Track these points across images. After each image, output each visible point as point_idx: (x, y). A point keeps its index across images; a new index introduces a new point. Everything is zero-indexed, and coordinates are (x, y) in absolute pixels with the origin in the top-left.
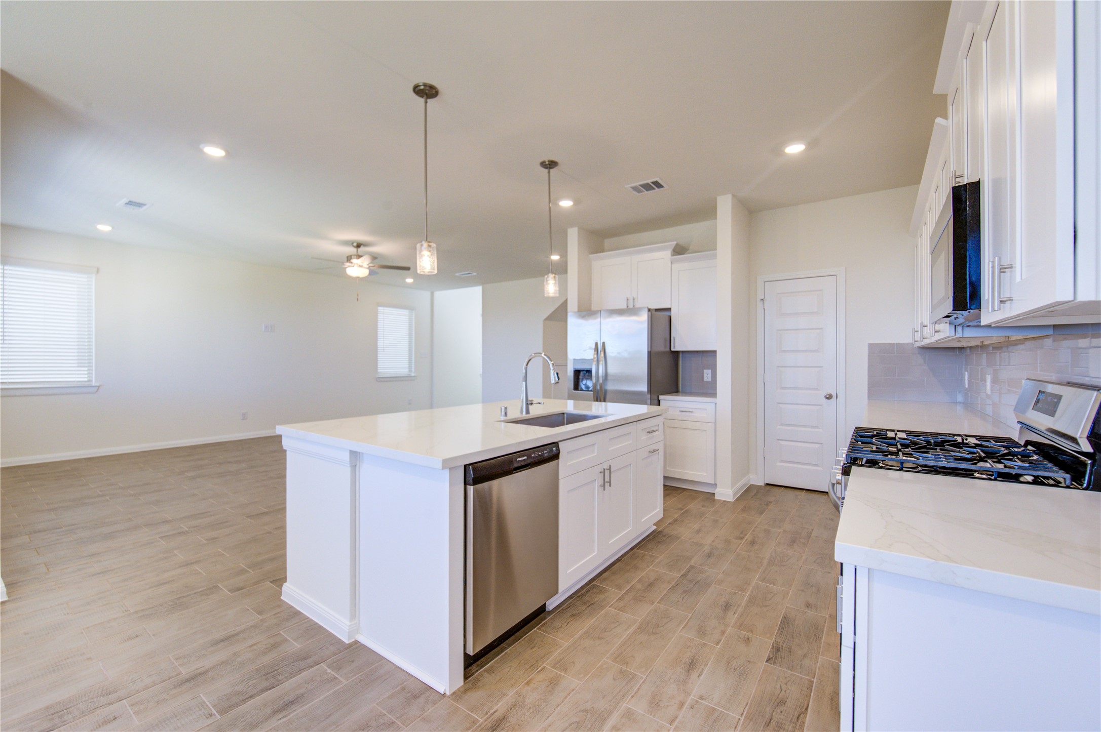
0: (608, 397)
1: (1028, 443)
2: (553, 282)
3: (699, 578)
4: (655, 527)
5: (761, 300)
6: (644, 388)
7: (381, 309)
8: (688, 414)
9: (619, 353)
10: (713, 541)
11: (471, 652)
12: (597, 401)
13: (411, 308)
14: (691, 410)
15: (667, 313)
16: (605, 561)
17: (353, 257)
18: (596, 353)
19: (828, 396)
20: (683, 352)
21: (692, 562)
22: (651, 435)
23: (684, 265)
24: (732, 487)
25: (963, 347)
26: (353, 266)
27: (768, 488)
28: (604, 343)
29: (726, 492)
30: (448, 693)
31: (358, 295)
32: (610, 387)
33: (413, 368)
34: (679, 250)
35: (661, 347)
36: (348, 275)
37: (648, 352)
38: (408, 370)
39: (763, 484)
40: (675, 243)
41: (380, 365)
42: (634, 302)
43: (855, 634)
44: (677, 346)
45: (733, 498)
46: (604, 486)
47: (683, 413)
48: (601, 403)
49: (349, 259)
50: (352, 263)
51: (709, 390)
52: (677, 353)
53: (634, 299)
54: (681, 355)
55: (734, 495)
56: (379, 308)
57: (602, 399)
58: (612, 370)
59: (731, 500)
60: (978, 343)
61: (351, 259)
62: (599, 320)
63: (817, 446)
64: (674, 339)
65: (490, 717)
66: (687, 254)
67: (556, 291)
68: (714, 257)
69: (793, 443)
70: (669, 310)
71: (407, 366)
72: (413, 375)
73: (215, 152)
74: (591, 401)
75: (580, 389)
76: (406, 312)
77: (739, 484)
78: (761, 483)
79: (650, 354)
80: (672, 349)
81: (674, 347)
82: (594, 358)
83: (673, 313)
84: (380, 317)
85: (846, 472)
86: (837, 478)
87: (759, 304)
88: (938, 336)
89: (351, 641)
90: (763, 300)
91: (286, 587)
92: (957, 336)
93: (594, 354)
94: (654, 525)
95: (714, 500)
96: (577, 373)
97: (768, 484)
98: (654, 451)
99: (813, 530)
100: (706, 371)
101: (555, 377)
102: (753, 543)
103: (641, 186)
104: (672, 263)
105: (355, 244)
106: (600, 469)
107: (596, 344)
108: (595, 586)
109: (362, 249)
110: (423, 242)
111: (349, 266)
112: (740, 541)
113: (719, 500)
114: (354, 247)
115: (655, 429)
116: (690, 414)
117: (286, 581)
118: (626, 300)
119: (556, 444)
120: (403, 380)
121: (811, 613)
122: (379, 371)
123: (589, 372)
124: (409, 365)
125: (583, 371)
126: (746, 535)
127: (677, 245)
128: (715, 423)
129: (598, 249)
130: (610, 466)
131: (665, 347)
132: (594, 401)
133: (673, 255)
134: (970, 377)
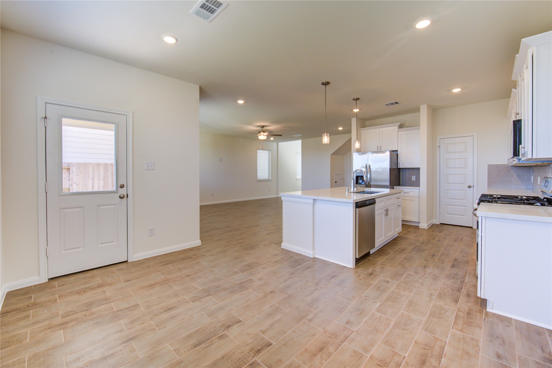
0: (371, 187)
1: (544, 198)
2: (358, 143)
3: (421, 249)
4: (398, 235)
5: (438, 146)
6: (388, 184)
7: (258, 151)
8: (407, 194)
9: (376, 169)
10: (423, 240)
11: (357, 257)
12: (367, 187)
13: (269, 150)
14: (408, 192)
15: (396, 152)
16: (386, 241)
17: (261, 132)
18: (366, 169)
19: (469, 187)
20: (402, 168)
21: (417, 245)
22: (398, 199)
23: (404, 133)
24: (427, 223)
25: (531, 166)
26: (261, 135)
27: (442, 225)
28: (370, 165)
29: (424, 225)
30: (352, 268)
31: (263, 147)
32: (372, 183)
33: (270, 176)
34: (401, 126)
35: (394, 167)
36: (259, 139)
37: (390, 168)
38: (268, 177)
39: (439, 224)
40: (400, 123)
41: (258, 175)
42: (381, 148)
43: (482, 233)
44: (401, 166)
45: (427, 227)
46: (386, 215)
47: (405, 194)
48: (368, 188)
49: (259, 132)
50: (261, 134)
51: (417, 184)
52: (400, 169)
53: (381, 147)
54: (401, 169)
55: (428, 226)
56: (258, 150)
57: (369, 186)
58: (373, 176)
59: (427, 228)
60: (535, 164)
61: (260, 132)
62: (367, 155)
63: (465, 207)
64: (399, 163)
65: (367, 273)
66: (404, 128)
68: (419, 129)
69: (454, 206)
70: (397, 151)
71: (268, 175)
72: (270, 179)
73: (241, 102)
74: (364, 187)
75: (358, 183)
76: (267, 152)
77: (429, 223)
78: (439, 223)
79: (390, 169)
80: (398, 167)
81: (399, 167)
82: (365, 171)
83: (399, 152)
84: (258, 154)
85: (479, 204)
86: (476, 207)
87: (438, 148)
88: (515, 162)
89: (313, 257)
90: (439, 146)
91: (282, 244)
92: (520, 163)
93: (365, 170)
94: (398, 234)
95: (419, 228)
96: (357, 177)
97: (441, 224)
98: (399, 205)
99: (463, 238)
100: (413, 176)
101: (365, 178)
102: (439, 240)
103: (389, 103)
104: (398, 132)
105: (262, 127)
106: (384, 209)
107: (366, 165)
108: (383, 249)
109: (264, 128)
110: (325, 133)
111: (259, 136)
112: (433, 240)
113: (421, 228)
114: (261, 127)
115: (399, 197)
116: (408, 194)
117: (282, 242)
118: (377, 147)
119: (374, 199)
120: (266, 181)
121: (465, 258)
122: (258, 177)
123: (362, 177)
124: (269, 174)
125: (360, 176)
126: (436, 238)
127: (401, 124)
128: (419, 197)
129: (363, 126)
130: (388, 209)
131: (395, 166)
132: (365, 187)
133: (399, 128)
134: (534, 178)
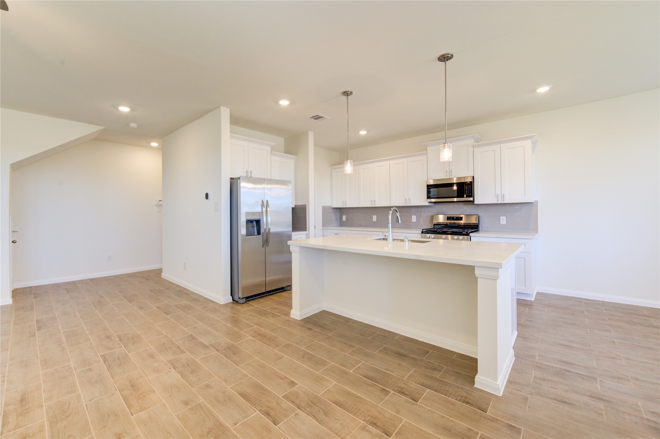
28: (267, 201)
67: (352, 170)
107: (263, 201)
